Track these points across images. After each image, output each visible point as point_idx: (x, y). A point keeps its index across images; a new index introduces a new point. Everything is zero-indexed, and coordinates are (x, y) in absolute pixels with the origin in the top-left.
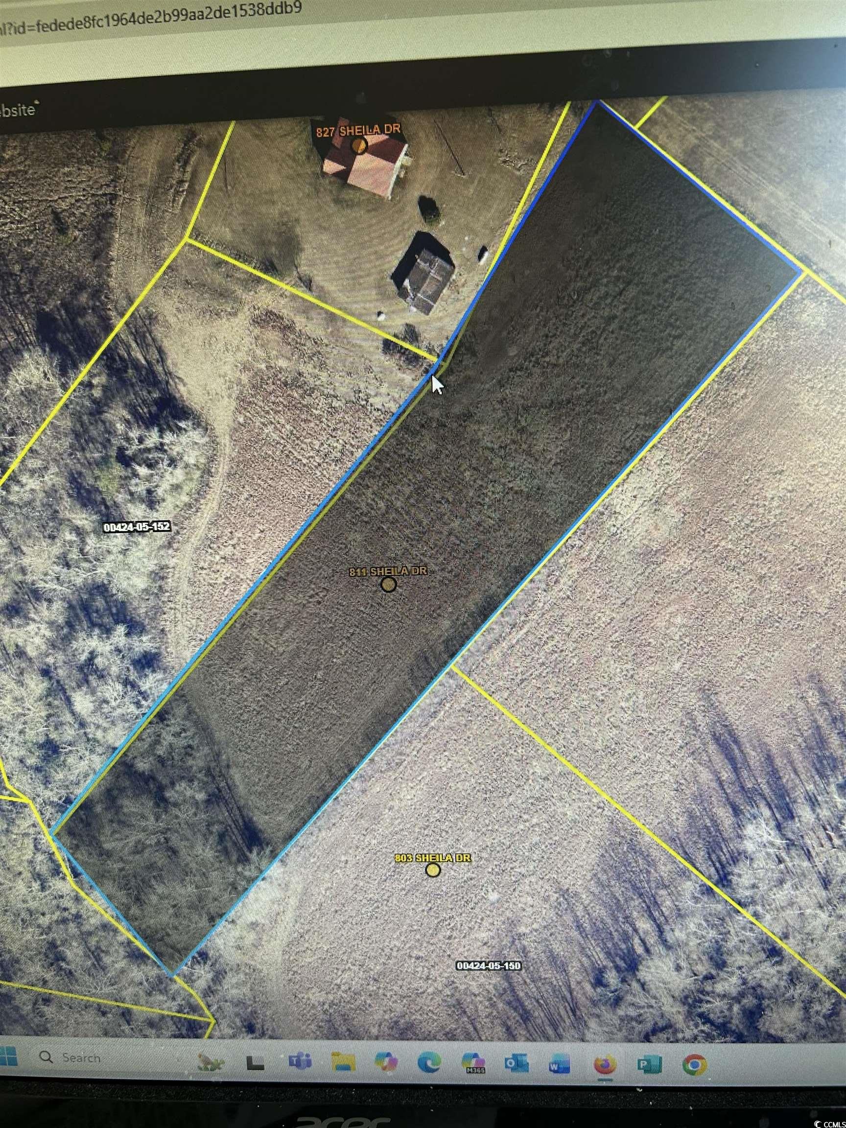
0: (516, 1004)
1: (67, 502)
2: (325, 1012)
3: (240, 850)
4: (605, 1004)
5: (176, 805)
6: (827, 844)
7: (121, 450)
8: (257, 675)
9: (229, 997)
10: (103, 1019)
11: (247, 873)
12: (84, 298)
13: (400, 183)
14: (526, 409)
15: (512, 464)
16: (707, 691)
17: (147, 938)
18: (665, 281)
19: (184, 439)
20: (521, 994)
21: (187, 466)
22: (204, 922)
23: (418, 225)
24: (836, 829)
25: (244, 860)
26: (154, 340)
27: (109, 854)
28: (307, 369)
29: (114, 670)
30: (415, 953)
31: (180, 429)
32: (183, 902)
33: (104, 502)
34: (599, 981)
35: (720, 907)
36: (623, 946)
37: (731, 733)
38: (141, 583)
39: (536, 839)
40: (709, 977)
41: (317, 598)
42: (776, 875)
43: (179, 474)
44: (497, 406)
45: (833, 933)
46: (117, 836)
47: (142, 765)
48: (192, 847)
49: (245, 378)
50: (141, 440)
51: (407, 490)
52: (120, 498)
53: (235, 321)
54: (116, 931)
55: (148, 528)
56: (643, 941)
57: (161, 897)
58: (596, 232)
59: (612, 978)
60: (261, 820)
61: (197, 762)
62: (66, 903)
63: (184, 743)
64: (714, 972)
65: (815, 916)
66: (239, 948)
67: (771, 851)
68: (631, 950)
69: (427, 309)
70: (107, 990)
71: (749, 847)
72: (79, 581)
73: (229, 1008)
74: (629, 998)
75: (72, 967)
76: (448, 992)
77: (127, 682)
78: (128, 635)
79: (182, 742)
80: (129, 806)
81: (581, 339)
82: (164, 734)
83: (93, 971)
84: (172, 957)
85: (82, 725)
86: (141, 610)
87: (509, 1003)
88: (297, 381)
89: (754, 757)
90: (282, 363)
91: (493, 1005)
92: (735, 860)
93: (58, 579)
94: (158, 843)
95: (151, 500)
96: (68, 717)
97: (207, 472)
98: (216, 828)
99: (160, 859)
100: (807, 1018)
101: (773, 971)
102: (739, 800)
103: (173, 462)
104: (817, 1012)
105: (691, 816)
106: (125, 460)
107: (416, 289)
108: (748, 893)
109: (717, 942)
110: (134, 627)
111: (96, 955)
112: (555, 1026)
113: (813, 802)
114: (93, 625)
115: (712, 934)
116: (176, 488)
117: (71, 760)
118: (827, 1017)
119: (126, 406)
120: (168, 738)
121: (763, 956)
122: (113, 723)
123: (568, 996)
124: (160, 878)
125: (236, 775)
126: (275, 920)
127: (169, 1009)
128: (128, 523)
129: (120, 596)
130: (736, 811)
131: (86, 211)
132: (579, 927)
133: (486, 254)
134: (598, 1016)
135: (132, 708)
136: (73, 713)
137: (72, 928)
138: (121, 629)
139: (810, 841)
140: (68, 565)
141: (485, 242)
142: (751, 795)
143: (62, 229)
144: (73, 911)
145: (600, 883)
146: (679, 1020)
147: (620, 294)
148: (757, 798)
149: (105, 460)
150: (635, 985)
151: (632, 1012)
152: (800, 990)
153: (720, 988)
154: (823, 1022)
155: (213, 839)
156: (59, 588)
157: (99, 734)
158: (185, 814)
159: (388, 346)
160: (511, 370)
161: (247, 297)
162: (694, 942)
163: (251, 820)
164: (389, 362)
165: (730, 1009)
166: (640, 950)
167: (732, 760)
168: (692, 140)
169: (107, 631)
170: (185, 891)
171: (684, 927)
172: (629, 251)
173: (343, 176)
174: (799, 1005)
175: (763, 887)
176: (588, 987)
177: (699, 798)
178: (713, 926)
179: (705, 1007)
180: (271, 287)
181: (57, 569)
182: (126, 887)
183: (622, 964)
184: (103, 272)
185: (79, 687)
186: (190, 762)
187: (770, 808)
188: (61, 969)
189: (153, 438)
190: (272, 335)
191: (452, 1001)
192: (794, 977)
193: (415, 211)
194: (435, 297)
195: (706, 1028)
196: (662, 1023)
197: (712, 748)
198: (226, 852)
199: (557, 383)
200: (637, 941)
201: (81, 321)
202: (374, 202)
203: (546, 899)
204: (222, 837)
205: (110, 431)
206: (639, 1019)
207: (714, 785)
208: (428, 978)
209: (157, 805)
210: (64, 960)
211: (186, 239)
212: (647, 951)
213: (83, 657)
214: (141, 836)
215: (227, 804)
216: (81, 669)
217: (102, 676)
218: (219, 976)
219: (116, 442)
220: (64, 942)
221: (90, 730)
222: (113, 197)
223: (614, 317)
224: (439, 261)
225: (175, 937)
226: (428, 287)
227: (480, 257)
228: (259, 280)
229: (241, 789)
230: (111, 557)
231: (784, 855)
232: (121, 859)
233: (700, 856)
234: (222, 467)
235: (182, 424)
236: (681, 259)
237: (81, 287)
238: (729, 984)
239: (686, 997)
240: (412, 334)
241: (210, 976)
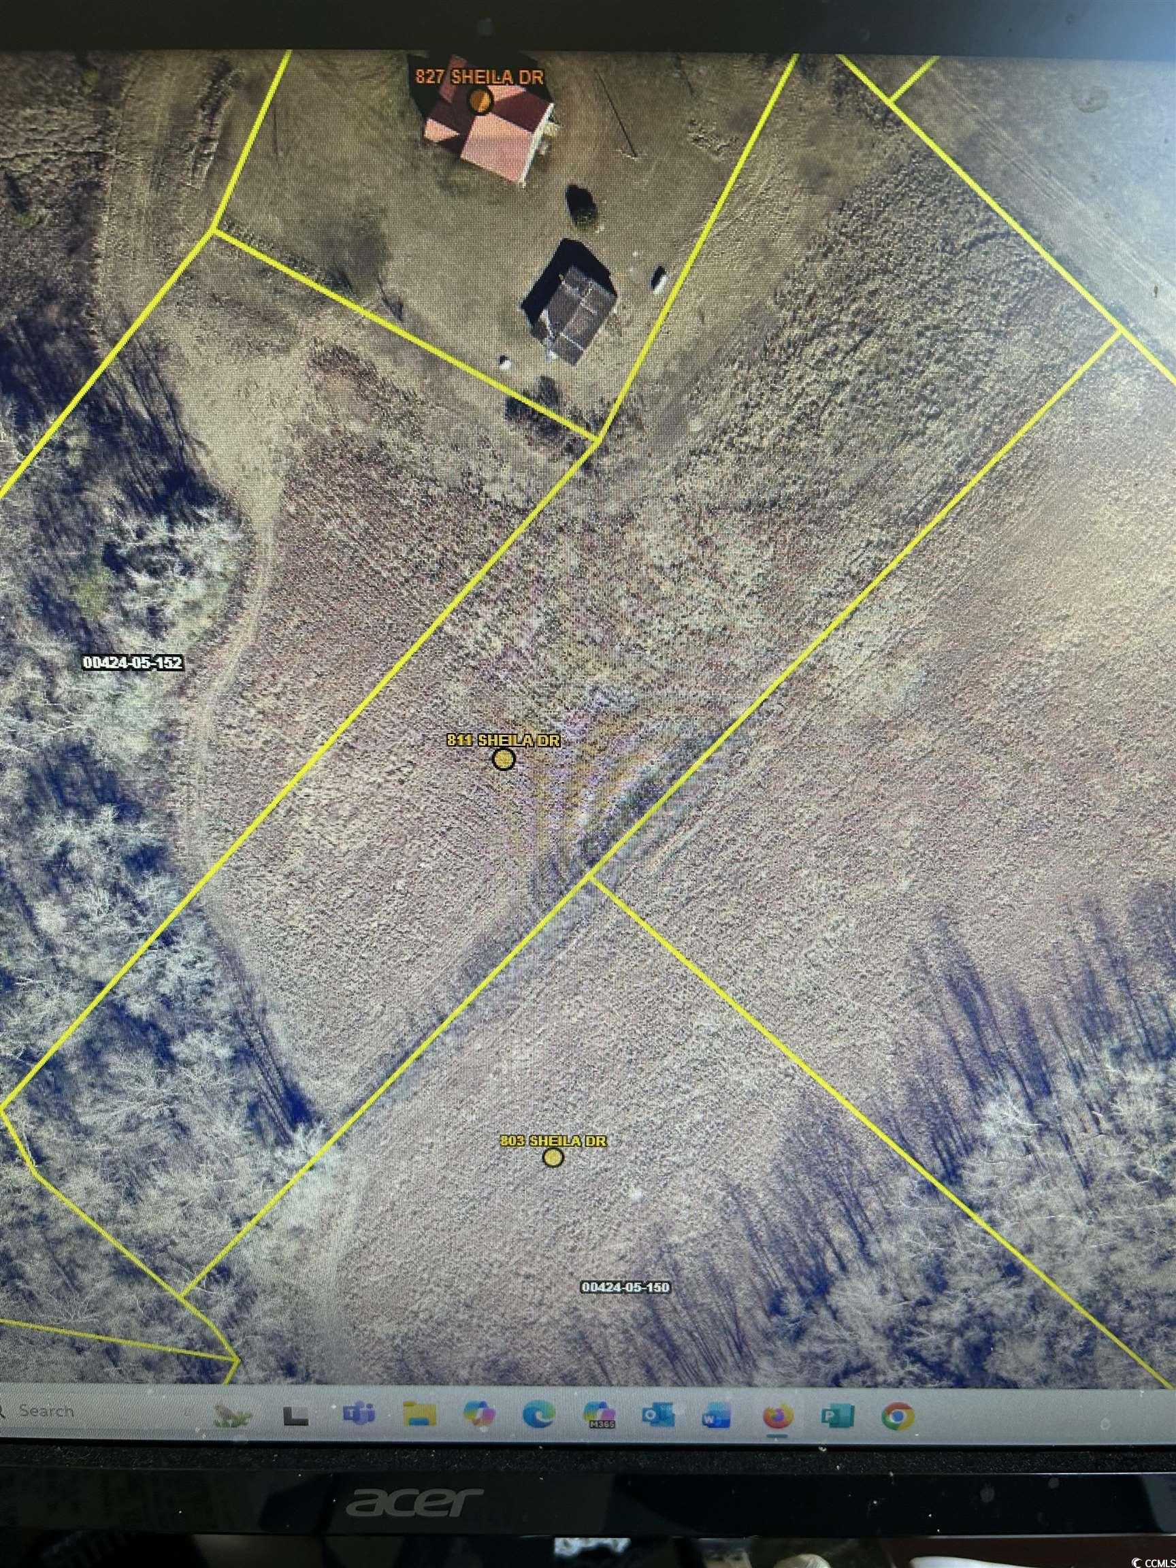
0: (662, 1338)
1: (27, 621)
2: (396, 1348)
3: (278, 1127)
4: (781, 1338)
5: (187, 1064)
6: (1093, 1129)
7: (110, 547)
8: (307, 883)
9: (259, 1328)
10: (79, 1358)
11: (289, 1161)
12: (53, 313)
13: (540, 163)
14: (712, 511)
15: (688, 591)
16: (944, 918)
17: (145, 1247)
18: (920, 334)
19: (204, 534)
20: (669, 1325)
21: (209, 575)
22: (226, 1226)
23: (566, 229)
24: (1106, 1109)
25: (284, 1141)
26: (162, 383)
27: (88, 1132)
28: (392, 436)
29: (98, 869)
30: (525, 1270)
31: (200, 519)
32: (196, 1198)
33: (83, 624)
34: (776, 1309)
35: (943, 1211)
36: (811, 1262)
37: (974, 978)
38: (138, 745)
39: (699, 1117)
40: (924, 1303)
41: (398, 776)
42: (1023, 1169)
43: (197, 588)
44: (672, 505)
45: (1091, 1246)
46: (101, 1106)
47: (139, 1007)
48: (210, 1123)
49: (298, 446)
50: (140, 534)
51: (535, 623)
52: (108, 618)
53: (287, 362)
54: (97, 1237)
55: (149, 664)
56: (838, 1256)
57: (165, 1192)
58: (825, 255)
59: (793, 1303)
60: (309, 1086)
61: (219, 1004)
62: (25, 1198)
63: (200, 977)
64: (930, 1296)
65: (1070, 1223)
66: (275, 1262)
67: (1018, 1137)
68: (821, 1268)
69: (572, 356)
70: (85, 1319)
71: (989, 1131)
72: (45, 740)
73: (259, 1343)
74: (816, 1330)
75: (34, 1287)
76: (567, 1321)
77: (115, 889)
78: (118, 820)
79: (196, 976)
80: (117, 1063)
81: (795, 412)
82: (170, 964)
83: (64, 1292)
84: (179, 1274)
85: (50, 948)
86: (139, 782)
87: (652, 1337)
88: (376, 455)
89: (1003, 1011)
90: (356, 427)
91: (630, 1339)
92: (968, 1149)
93: (13, 736)
94: (161, 1117)
95: (154, 624)
96: (28, 937)
97: (239, 585)
98: (245, 1097)
99: (164, 1139)
100: (1050, 1357)
101: (1009, 1294)
102: (979, 1068)
103: (188, 569)
104: (1065, 1349)
105: (913, 1089)
106: (115, 563)
107: (558, 325)
108: (983, 1193)
109: (937, 1256)
110: (127, 809)
111: (69, 1272)
112: (712, 1366)
113: (1078, 1073)
114: (66, 804)
115: (931, 1246)
116: (193, 607)
117: (32, 998)
118: (1077, 1355)
119: (118, 481)
120: (175, 970)
121: (997, 1274)
122: (95, 946)
123: (733, 1327)
124: (162, 1165)
125: (275, 1023)
126: (327, 1223)
127: (174, 1344)
128: (119, 656)
129: (107, 764)
130: (974, 1083)
131: (58, 177)
132: (752, 1235)
133: (664, 280)
134: (772, 1353)
135: (124, 926)
136: (35, 931)
137: (34, 1234)
138: (108, 812)
139: (1070, 1125)
140: (28, 716)
141: (662, 260)
142: (994, 1063)
143: (20, 204)
144: (36, 1210)
145: (783, 1177)
146: (880, 1358)
147: (855, 348)
148: (1003, 1066)
149: (86, 562)
150: (824, 1313)
151: (818, 1348)
152: (1045, 1320)
153: (937, 1316)
154: (1071, 1361)
155: (240, 1112)
156: (15, 748)
157: (75, 962)
158: (200, 1076)
159: (513, 408)
160: (692, 453)
161: (304, 324)
162: (906, 1256)
163: (295, 1086)
164: (514, 433)
165: (949, 1344)
166: (833, 1267)
167: (972, 1014)
168: (971, 125)
169: (88, 814)
170: (197, 1185)
171: (895, 1237)
172: (871, 286)
173: (454, 146)
174: (1040, 1339)
175: (1003, 1184)
176: (760, 1316)
177: (925, 1065)
178: (933, 1236)
179: (916, 1342)
180: (342, 311)
181: (12, 720)
182: (112, 1177)
183: (807, 1285)
184: (83, 274)
185: (45, 893)
186: (208, 1004)
187: (1020, 1080)
188: (17, 1289)
189: (158, 531)
190: (341, 384)
191: (573, 1334)
192: (1037, 1302)
193: (559, 206)
194: (586, 339)
195: (915, 1369)
196: (856, 1362)
197: (947, 996)
198: (259, 1130)
199: (758, 475)
200: (829, 1255)
201: (49, 348)
202: (501, 190)
203: (709, 1199)
204: (253, 1109)
205: (93, 517)
206: (827, 1358)
207: (946, 1047)
208: (541, 1304)
209: (160, 1064)
210: (21, 1277)
211: (213, 230)
212: (843, 1268)
213: (52, 851)
214: (136, 1106)
215: (261, 1064)
216: (47, 867)
217: (78, 878)
218: (246, 1300)
219: (103, 535)
220: (22, 1253)
221: (63, 956)
222: (102, 158)
223: (846, 383)
224: (593, 285)
225: (183, 1247)
226: (576, 324)
227: (655, 282)
228: (323, 299)
229: (283, 1043)
230: (92, 707)
231: (1034, 1142)
232: (106, 1139)
233: (922, 1142)
234: (262, 580)
235: (203, 513)
236: (945, 303)
237: (49, 295)
238: (949, 1312)
239: (892, 1329)
240: (549, 392)
241: (232, 1300)
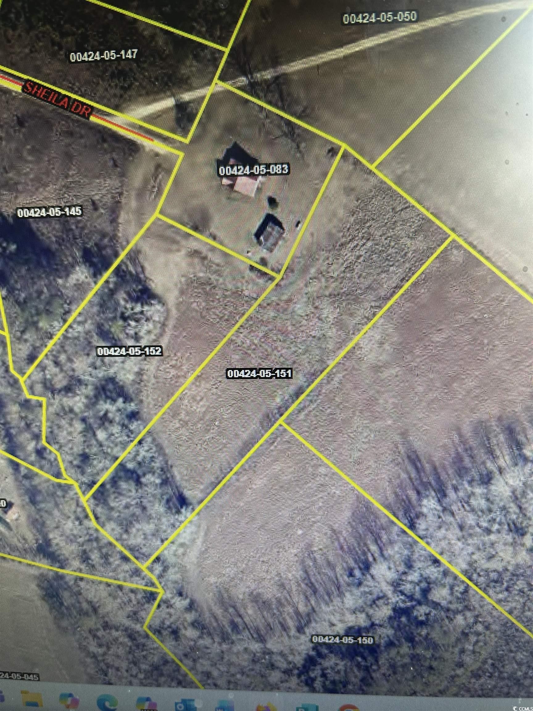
0: (311, 585)
1: (96, 337)
2: (217, 587)
3: (177, 508)
4: (354, 585)
5: (146, 485)
6: (462, 509)
7: (123, 314)
8: (186, 423)
9: (170, 579)
10: (109, 588)
11: (180, 519)
12: (106, 241)
13: (259, 190)
14: (318, 297)
15: (311, 324)
16: (404, 434)
17: (131, 549)
19: (153, 308)
20: (313, 580)
21: (154, 321)
22: (159, 542)
23: (268, 210)
24: (467, 503)
25: (178, 512)
26: (139, 262)
27: (112, 509)
28: (213, 277)
29: (117, 419)
30: (261, 559)
31: (152, 304)
32: (148, 532)
33: (113, 338)
34: (351, 575)
35: (410, 539)
36: (363, 558)
37: (417, 456)
38: (131, 377)
39: (321, 504)
40: (405, 573)
41: (216, 386)
42: (437, 524)
43: (151, 326)
45: (465, 552)
46: (117, 500)
47: (130, 466)
48: (153, 506)
49: (183, 280)
50: (132, 309)
51: (261, 335)
52: (122, 336)
53: (179, 254)
54: (115, 546)
56: (372, 555)
57: (138, 530)
59: (357, 573)
60: (188, 493)
61: (157, 464)
62: (91, 532)
63: (151, 455)
64: (406, 570)
65: (456, 544)
66: (175, 555)
67: (436, 512)
68: (367, 559)
69: (271, 250)
70: (111, 574)
71: (425, 510)
72: (100, 375)
73: (170, 585)
74: (365, 583)
75: (94, 563)
76: (277, 578)
77: (124, 426)
78: (124, 402)
79: (149, 455)
80: (123, 485)
82: (141, 450)
83: (105, 565)
84: (143, 558)
85: (101, 445)
86: (131, 390)
87: (307, 584)
88: (208, 282)
89: (428, 467)
90: (201, 275)
91: (299, 585)
92: (418, 517)
93: (91, 375)
94: (137, 504)
95: (137, 337)
96: (94, 442)
97: (164, 325)
98: (165, 497)
99: (138, 511)
100: (452, 594)
101: (435, 570)
102: (420, 488)
103: (147, 320)
104: (457, 591)
105: (397, 495)
106: (124, 318)
107: (266, 240)
108: (424, 533)
109: (408, 556)
110: (127, 399)
111: (105, 557)
112: (329, 595)
113: (456, 489)
114: (107, 397)
115: (406, 552)
116: (149, 332)
117: (95, 462)
118: (462, 593)
119: (125, 292)
120: (142, 453)
121: (430, 563)
122: (116, 445)
123: (336, 582)
124: (138, 521)
125: (175, 471)
126: (193, 541)
127: (141, 584)
129: (121, 383)
130: (418, 493)
131: (108, 199)
132: (342, 548)
133: (300, 225)
134: (351, 591)
135: (126, 438)
136: (97, 440)
137: (95, 544)
138: (121, 400)
139: (454, 508)
140: (96, 368)
141: (299, 219)
142: (426, 485)
143: (96, 209)
144: (95, 535)
145: (352, 527)
146: (390, 594)
147: (364, 245)
148: (429, 487)
149: (115, 318)
150: (368, 577)
151: (367, 589)
152: (449, 580)
153: (410, 578)
154: (459, 595)
155: (164, 502)
156: (91, 379)
157: (109, 450)
158: (150, 490)
159: (252, 268)
161: (184, 243)
162: (397, 556)
163: (182, 494)
164: (253, 275)
165: (414, 588)
166: (371, 559)
167: (417, 468)
169: (114, 401)
170: (149, 528)
171: (393, 548)
173: (232, 186)
174: (448, 587)
175: (431, 530)
176: (346, 578)
177: (400, 486)
178: (408, 549)
179: (402, 588)
181: (90, 369)
182: (121, 524)
183: (361, 565)
184: (116, 229)
185: (100, 428)
186: (153, 464)
187: (435, 492)
188: (89, 564)
189: (138, 308)
190: (196, 260)
191: (279, 583)
192: (446, 573)
193: (266, 203)
194: (275, 244)
195: (403, 597)
196: (381, 595)
197: (406, 461)
198: (169, 508)
200: (369, 555)
201: (104, 252)
202: (245, 198)
203: (326, 534)
204: (168, 501)
205: (117, 304)
206: (371, 593)
207: (408, 480)
208: (267, 572)
209: (137, 485)
210: (90, 559)
211: (157, 214)
212: (375, 559)
213: (102, 413)
214: (128, 500)
215: (171, 485)
216: (101, 419)
217: (111, 422)
218: (165, 569)
219: (120, 310)
220: (90, 551)
221: (105, 448)
222: (121, 194)
224: (277, 228)
225: (144, 550)
226: (271, 240)
227: (297, 226)
228: (190, 235)
229: (178, 477)
230: (116, 365)
231: (441, 514)
232: (119, 512)
233: (401, 514)
234: (171, 323)
235: (153, 302)
237: (104, 235)
238: (414, 576)
239: (393, 582)
240: (263, 262)
241: (161, 569)
